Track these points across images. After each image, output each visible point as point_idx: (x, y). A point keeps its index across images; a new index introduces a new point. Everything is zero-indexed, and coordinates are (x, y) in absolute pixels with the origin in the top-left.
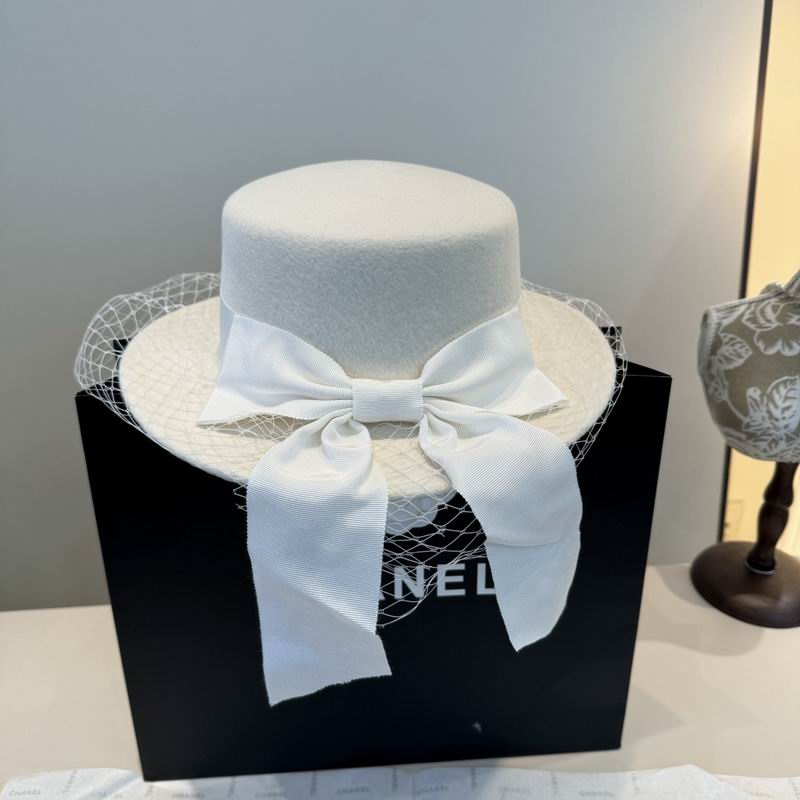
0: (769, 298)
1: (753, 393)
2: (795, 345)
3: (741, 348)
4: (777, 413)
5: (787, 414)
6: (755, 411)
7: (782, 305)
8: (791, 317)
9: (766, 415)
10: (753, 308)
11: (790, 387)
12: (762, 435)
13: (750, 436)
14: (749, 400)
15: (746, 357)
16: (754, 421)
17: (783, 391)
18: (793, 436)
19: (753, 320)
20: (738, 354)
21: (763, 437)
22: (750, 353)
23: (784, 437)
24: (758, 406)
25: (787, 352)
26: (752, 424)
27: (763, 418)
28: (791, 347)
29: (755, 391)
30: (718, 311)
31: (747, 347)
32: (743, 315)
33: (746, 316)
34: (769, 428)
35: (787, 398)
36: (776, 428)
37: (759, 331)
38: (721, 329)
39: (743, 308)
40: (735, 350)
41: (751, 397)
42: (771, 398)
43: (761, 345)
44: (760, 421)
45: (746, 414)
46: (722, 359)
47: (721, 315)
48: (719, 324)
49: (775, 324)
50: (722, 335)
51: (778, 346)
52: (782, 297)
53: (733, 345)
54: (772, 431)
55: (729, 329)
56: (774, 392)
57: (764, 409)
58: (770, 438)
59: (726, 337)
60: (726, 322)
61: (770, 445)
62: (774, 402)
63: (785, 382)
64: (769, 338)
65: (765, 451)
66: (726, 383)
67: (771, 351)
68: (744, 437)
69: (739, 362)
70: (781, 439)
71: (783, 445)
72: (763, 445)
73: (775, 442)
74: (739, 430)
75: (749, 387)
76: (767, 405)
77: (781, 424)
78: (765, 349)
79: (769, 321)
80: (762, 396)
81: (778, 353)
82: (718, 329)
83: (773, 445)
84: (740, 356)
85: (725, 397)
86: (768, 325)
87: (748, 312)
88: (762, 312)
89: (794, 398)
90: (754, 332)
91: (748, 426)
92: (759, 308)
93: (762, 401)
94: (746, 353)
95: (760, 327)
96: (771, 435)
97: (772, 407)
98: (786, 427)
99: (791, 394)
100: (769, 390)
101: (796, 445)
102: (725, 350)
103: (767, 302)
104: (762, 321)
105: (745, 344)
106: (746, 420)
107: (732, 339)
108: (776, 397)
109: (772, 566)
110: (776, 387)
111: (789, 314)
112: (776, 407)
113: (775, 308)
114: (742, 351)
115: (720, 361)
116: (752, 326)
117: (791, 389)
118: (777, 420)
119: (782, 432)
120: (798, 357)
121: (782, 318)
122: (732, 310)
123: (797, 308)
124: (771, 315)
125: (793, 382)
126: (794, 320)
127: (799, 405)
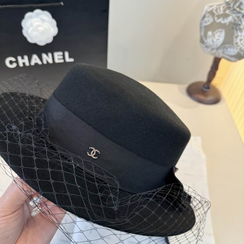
1: (210, 33)
2: (225, 19)
4: (215, 40)
5: (218, 41)
6: (208, 39)
7: (226, 7)
10: (217, 7)
11: (220, 33)
12: (209, 46)
13: (207, 47)
14: (208, 36)
15: (211, 22)
16: (208, 42)
17: (218, 34)
18: (218, 48)
19: (216, 10)
20: (209, 20)
25: (223, 22)
27: (210, 41)
30: (208, 6)
32: (214, 8)
35: (219, 36)
37: (216, 14)
41: (208, 34)
42: (214, 36)
43: (216, 19)
45: (206, 39)
46: (204, 22)
47: (208, 8)
48: (206, 11)
49: (222, 12)
51: (221, 20)
52: (227, 4)
53: (208, 18)
54: (212, 46)
55: (209, 12)
57: (211, 39)
58: (211, 48)
59: (207, 15)
60: (209, 10)
63: (219, 31)
65: (209, 52)
66: (204, 30)
67: (218, 21)
69: (208, 23)
71: (215, 51)
72: (209, 50)
73: (213, 49)
74: (203, 44)
75: (209, 31)
77: (215, 44)
79: (220, 11)
81: (220, 23)
83: (212, 51)
85: (203, 33)
88: (220, 8)
89: (221, 37)
91: (206, 43)
93: (211, 36)
94: (211, 20)
95: (218, 13)
97: (213, 38)
99: (221, 35)
100: (214, 33)
101: (218, 51)
102: (206, 19)
103: (222, 5)
104: (218, 11)
105: (212, 18)
106: (205, 41)
107: (209, 16)
108: (216, 35)
110: (217, 33)
111: (227, 10)
112: (215, 38)
113: (223, 7)
116: (215, 12)
119: (215, 47)
120: (225, 24)
121: (224, 11)
122: (211, 6)
123: (229, 8)
124: (222, 9)
125: (222, 32)
126: (227, 12)
127: (222, 39)
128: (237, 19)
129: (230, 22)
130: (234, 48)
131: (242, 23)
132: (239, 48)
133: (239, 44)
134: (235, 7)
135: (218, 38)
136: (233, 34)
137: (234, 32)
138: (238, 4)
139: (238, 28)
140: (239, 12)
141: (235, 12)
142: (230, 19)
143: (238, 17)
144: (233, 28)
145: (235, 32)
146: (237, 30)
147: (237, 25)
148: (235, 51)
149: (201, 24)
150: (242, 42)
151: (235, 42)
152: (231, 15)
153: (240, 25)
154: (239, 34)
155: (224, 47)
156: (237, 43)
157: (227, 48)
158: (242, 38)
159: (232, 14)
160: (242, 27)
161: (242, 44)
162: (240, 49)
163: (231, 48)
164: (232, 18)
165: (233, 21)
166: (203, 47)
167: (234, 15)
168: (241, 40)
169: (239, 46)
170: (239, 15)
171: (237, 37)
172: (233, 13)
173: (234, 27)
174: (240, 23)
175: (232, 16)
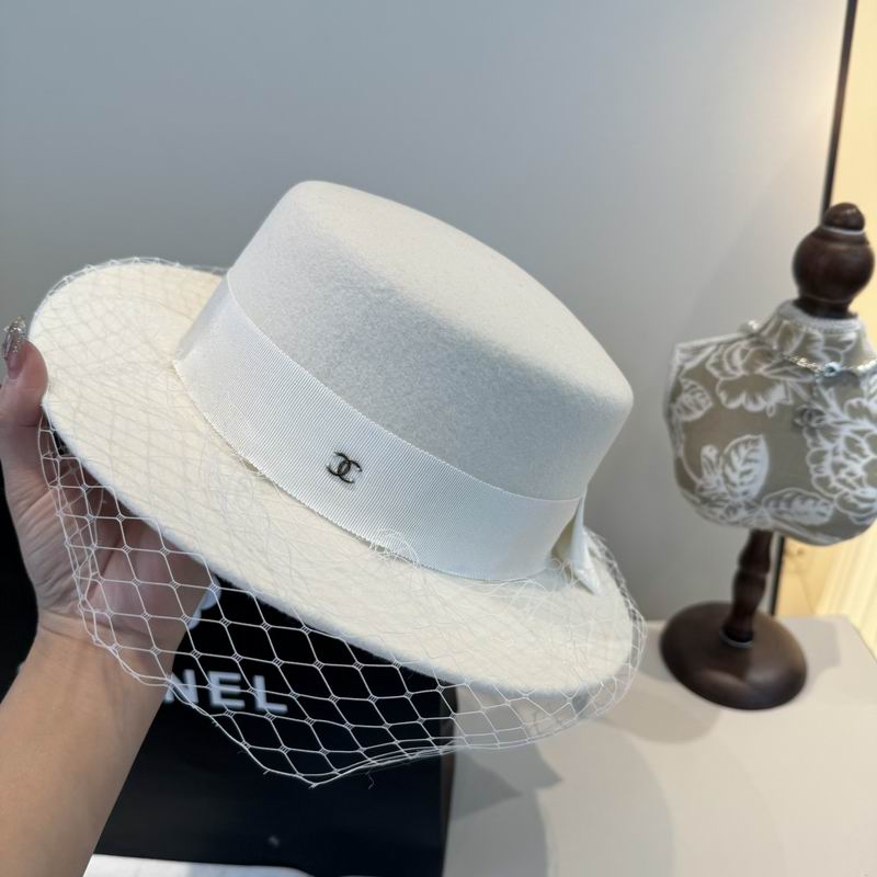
0: (739, 339)
1: (709, 452)
2: (760, 399)
3: (701, 398)
4: (735, 477)
5: (747, 479)
6: (709, 473)
7: (752, 350)
8: (758, 366)
9: (721, 479)
10: (719, 351)
11: (751, 447)
12: (718, 500)
13: (706, 501)
14: (703, 460)
15: (705, 408)
16: (708, 484)
17: (743, 451)
18: (754, 504)
19: (718, 365)
20: (698, 405)
21: (719, 503)
22: (711, 404)
23: (743, 504)
24: (712, 467)
25: (752, 407)
26: (706, 487)
27: (718, 482)
28: (755, 401)
29: (711, 450)
30: (683, 351)
31: (708, 397)
32: (707, 359)
33: (712, 360)
34: (724, 494)
35: (747, 461)
36: (732, 494)
37: (722, 379)
38: (683, 372)
39: (710, 349)
40: (695, 401)
41: (705, 457)
42: (728, 460)
43: (723, 396)
44: (714, 485)
45: (700, 475)
46: (681, 408)
47: (684, 356)
48: (681, 368)
49: (741, 373)
50: (683, 381)
51: (742, 400)
52: (754, 339)
53: (693, 394)
54: (728, 497)
55: (691, 374)
56: (733, 453)
57: (720, 471)
58: (726, 505)
59: (687, 383)
60: (689, 366)
61: (727, 512)
62: (731, 464)
63: (746, 442)
64: (733, 388)
65: (722, 517)
66: (683, 436)
67: (734, 405)
68: (698, 501)
69: (698, 414)
70: (740, 506)
71: (743, 513)
72: (720, 512)
73: (733, 509)
74: (692, 491)
75: (705, 444)
76: (723, 468)
77: (740, 490)
78: (728, 400)
79: (734, 368)
80: (718, 456)
81: (741, 408)
82: (679, 373)
83: (731, 513)
84: (699, 407)
85: (681, 453)
86: (732, 372)
87: (714, 356)
88: (730, 357)
89: (756, 461)
90: (716, 380)
91: (702, 489)
92: (726, 352)
93: (718, 462)
94: (707, 404)
95: (725, 374)
96: (727, 501)
97: (728, 470)
98: (745, 493)
99: (753, 456)
100: (726, 450)
101: (758, 513)
102: (685, 398)
103: (736, 344)
104: (727, 367)
105: (706, 393)
106: (700, 482)
107: (693, 386)
108: (735, 459)
109: (749, 637)
110: (736, 448)
111: (758, 362)
112: (734, 470)
113: (744, 353)
114: (702, 401)
115: (679, 411)
116: (716, 373)
117: (753, 451)
118: (734, 485)
119: (740, 499)
120: (763, 413)
121: (749, 366)
122: (698, 350)
123: (767, 355)
124: (738, 360)
125: (755, 442)
126: (762, 370)
127: (761, 470)
128: (803, 394)
129: (781, 407)
130: (816, 499)
131: (826, 405)
132: (836, 496)
133: (834, 483)
134: (789, 352)
135: (748, 467)
136: (804, 449)
137: (804, 441)
138: (796, 342)
139: (814, 424)
140: (807, 371)
141: (789, 369)
142: (777, 395)
143: (810, 388)
144: (797, 428)
145: (809, 440)
146: (812, 432)
147: (810, 417)
148: (823, 509)
149: (669, 414)
150: (843, 474)
151: (815, 476)
152: (778, 381)
153: (820, 413)
154: (827, 445)
155: (779, 498)
156: (824, 482)
157: (789, 502)
158: (841, 459)
159: (782, 378)
160: (829, 420)
161: (843, 482)
162: (843, 502)
163: (805, 499)
164: (786, 393)
165: (791, 402)
166: (694, 502)
167: (790, 380)
168: (837, 468)
169: (834, 490)
170: (809, 379)
171: (819, 458)
172: (786, 373)
173: (798, 421)
174: (819, 407)
175: (785, 383)
